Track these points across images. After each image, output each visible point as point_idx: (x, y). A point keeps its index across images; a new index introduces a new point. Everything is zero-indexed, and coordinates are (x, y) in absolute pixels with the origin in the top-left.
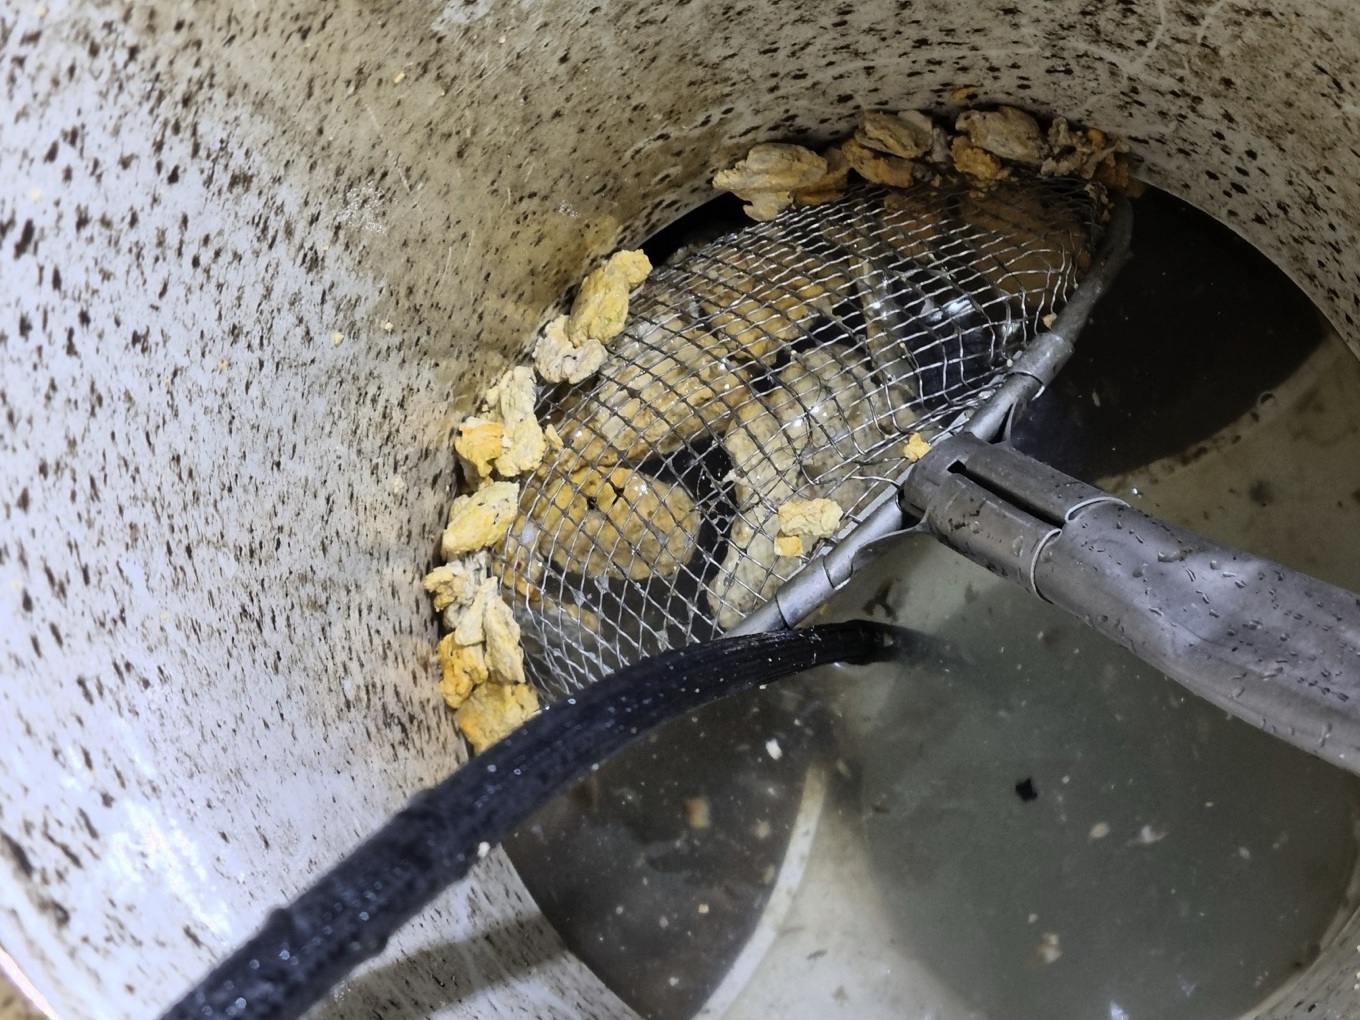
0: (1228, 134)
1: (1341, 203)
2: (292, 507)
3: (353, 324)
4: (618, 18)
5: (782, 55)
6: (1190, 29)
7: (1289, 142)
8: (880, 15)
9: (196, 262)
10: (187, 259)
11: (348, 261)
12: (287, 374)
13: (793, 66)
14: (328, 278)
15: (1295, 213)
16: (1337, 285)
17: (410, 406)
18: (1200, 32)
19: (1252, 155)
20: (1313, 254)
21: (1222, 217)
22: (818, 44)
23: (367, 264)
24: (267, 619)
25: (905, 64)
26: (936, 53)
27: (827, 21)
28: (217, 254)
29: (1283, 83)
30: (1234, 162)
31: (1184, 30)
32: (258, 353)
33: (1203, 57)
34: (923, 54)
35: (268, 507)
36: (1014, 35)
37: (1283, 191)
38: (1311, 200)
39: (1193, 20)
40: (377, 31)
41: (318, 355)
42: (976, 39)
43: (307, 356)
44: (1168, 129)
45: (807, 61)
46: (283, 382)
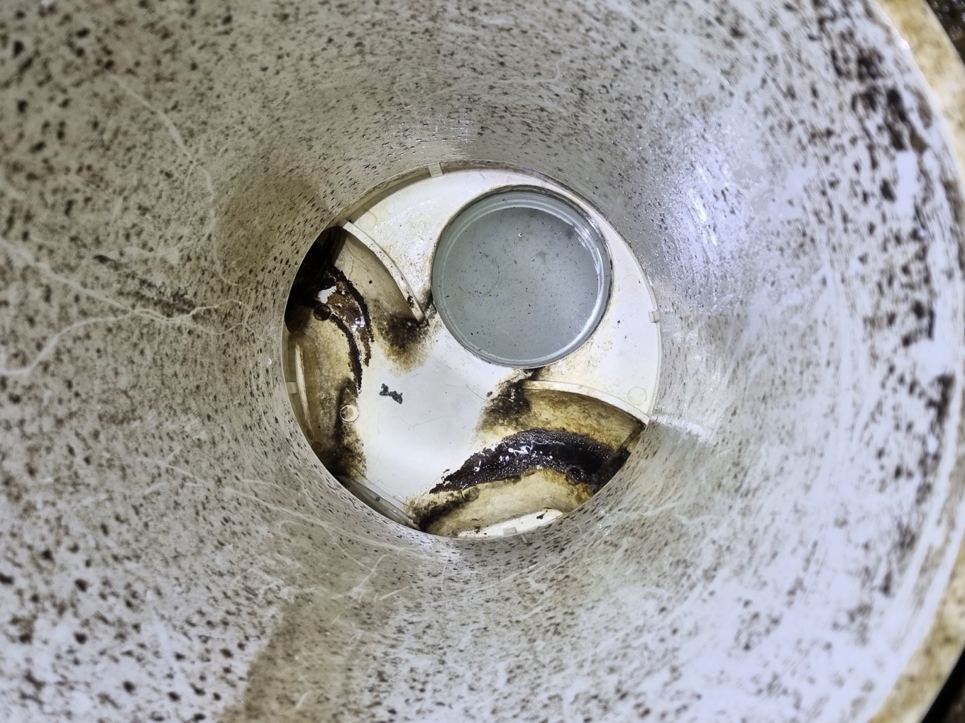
0: (269, 268)
1: (290, 221)
2: (499, 618)
3: (416, 607)
4: (268, 521)
5: (266, 449)
6: (233, 289)
7: (270, 244)
8: (245, 413)
9: (422, 690)
10: (422, 695)
11: (393, 616)
12: (448, 633)
13: (269, 444)
14: (403, 624)
15: (294, 239)
16: (319, 219)
17: (435, 573)
18: (234, 284)
19: (275, 259)
20: (308, 230)
21: (298, 267)
22: (259, 435)
23: (391, 607)
24: (553, 621)
25: (260, 399)
26: (254, 387)
27: (251, 434)
28: (415, 680)
29: (249, 249)
30: (278, 265)
31: (233, 292)
32: (446, 649)
33: (243, 282)
34: (255, 392)
35: (504, 630)
36: (243, 358)
37: (287, 245)
38: (289, 233)
39: (229, 288)
40: (302, 628)
41: (434, 620)
42: (247, 373)
43: (436, 625)
44: (269, 292)
45: (267, 439)
46: (451, 634)
